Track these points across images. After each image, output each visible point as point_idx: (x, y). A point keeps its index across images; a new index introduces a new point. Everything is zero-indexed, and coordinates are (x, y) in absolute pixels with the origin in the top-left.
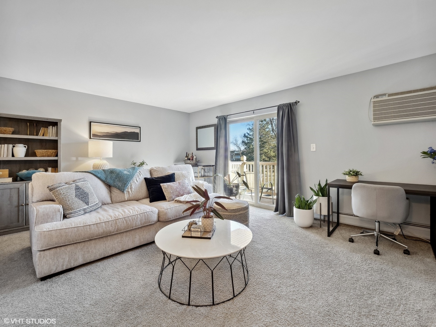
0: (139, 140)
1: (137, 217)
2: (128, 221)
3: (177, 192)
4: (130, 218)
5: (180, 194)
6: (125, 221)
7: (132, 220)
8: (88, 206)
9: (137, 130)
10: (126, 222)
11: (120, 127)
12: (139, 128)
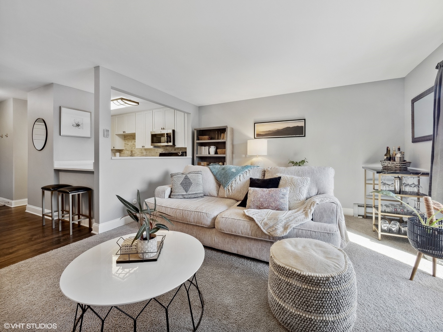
0: (304, 135)
1: (191, 214)
2: (184, 214)
3: (259, 203)
4: (186, 212)
5: (262, 206)
6: (182, 213)
7: (187, 214)
8: (186, 193)
9: (301, 124)
10: (183, 215)
11: (282, 123)
12: (304, 120)
